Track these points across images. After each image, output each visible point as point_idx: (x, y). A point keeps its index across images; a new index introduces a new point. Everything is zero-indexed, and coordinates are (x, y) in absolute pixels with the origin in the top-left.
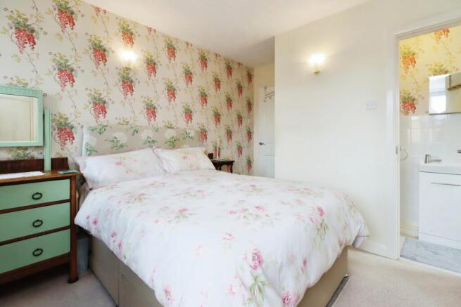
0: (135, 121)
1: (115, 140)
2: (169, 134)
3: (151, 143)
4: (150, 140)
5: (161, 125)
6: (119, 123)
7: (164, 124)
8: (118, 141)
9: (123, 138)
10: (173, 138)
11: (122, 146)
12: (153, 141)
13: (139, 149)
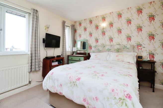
0: (106, 43)
1: (98, 49)
2: (117, 47)
3: (109, 50)
4: (109, 49)
5: (115, 44)
6: (101, 45)
7: (116, 43)
8: (99, 50)
9: (101, 49)
10: (118, 48)
11: (100, 51)
12: (110, 50)
13: (105, 52)
